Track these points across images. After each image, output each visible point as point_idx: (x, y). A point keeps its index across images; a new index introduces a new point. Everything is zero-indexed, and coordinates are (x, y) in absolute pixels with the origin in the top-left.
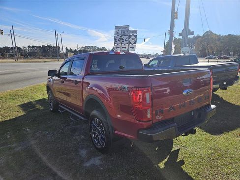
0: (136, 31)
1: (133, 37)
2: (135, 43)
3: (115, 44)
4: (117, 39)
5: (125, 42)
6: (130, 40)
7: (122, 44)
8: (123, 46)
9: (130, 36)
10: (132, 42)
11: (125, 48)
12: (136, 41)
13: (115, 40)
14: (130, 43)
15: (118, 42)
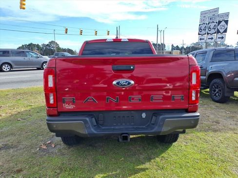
0: (227, 15)
1: (223, 23)
2: (225, 31)
3: (199, 34)
4: (202, 28)
5: (213, 31)
6: (219, 27)
7: (208, 34)
8: (210, 36)
9: (220, 22)
10: (222, 31)
11: (212, 38)
12: (227, 28)
13: (200, 29)
14: (218, 32)
15: (203, 32)
